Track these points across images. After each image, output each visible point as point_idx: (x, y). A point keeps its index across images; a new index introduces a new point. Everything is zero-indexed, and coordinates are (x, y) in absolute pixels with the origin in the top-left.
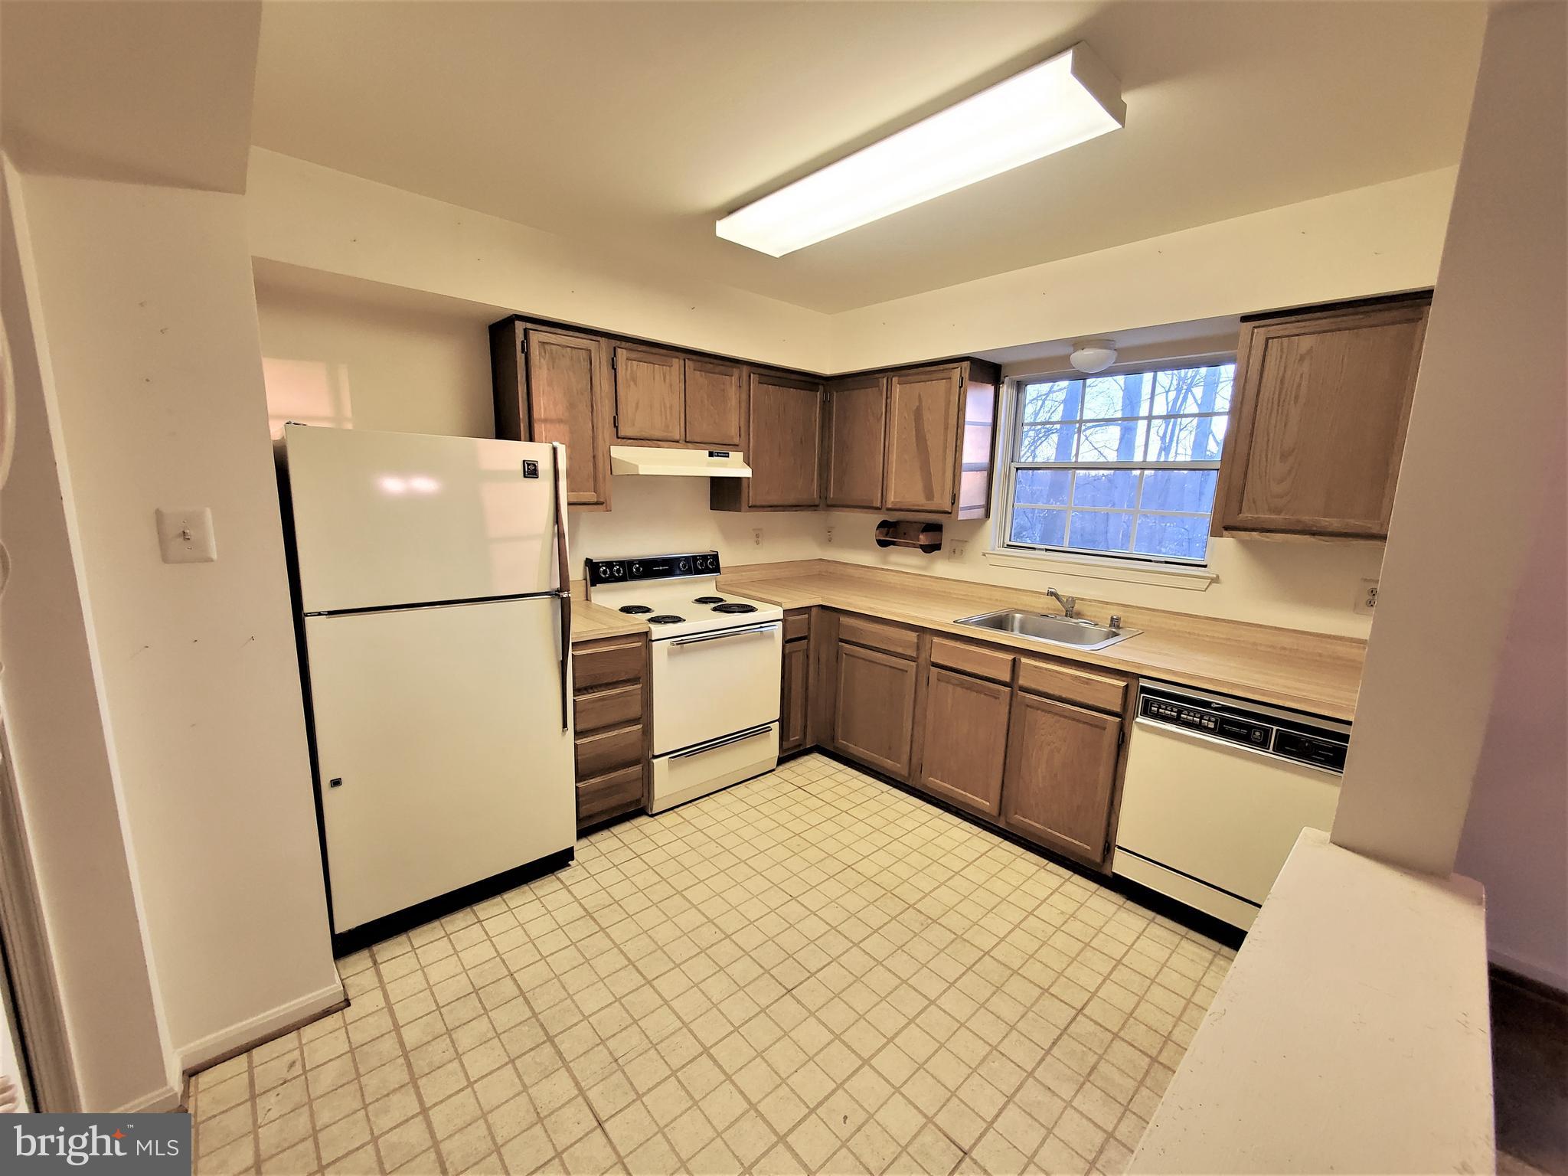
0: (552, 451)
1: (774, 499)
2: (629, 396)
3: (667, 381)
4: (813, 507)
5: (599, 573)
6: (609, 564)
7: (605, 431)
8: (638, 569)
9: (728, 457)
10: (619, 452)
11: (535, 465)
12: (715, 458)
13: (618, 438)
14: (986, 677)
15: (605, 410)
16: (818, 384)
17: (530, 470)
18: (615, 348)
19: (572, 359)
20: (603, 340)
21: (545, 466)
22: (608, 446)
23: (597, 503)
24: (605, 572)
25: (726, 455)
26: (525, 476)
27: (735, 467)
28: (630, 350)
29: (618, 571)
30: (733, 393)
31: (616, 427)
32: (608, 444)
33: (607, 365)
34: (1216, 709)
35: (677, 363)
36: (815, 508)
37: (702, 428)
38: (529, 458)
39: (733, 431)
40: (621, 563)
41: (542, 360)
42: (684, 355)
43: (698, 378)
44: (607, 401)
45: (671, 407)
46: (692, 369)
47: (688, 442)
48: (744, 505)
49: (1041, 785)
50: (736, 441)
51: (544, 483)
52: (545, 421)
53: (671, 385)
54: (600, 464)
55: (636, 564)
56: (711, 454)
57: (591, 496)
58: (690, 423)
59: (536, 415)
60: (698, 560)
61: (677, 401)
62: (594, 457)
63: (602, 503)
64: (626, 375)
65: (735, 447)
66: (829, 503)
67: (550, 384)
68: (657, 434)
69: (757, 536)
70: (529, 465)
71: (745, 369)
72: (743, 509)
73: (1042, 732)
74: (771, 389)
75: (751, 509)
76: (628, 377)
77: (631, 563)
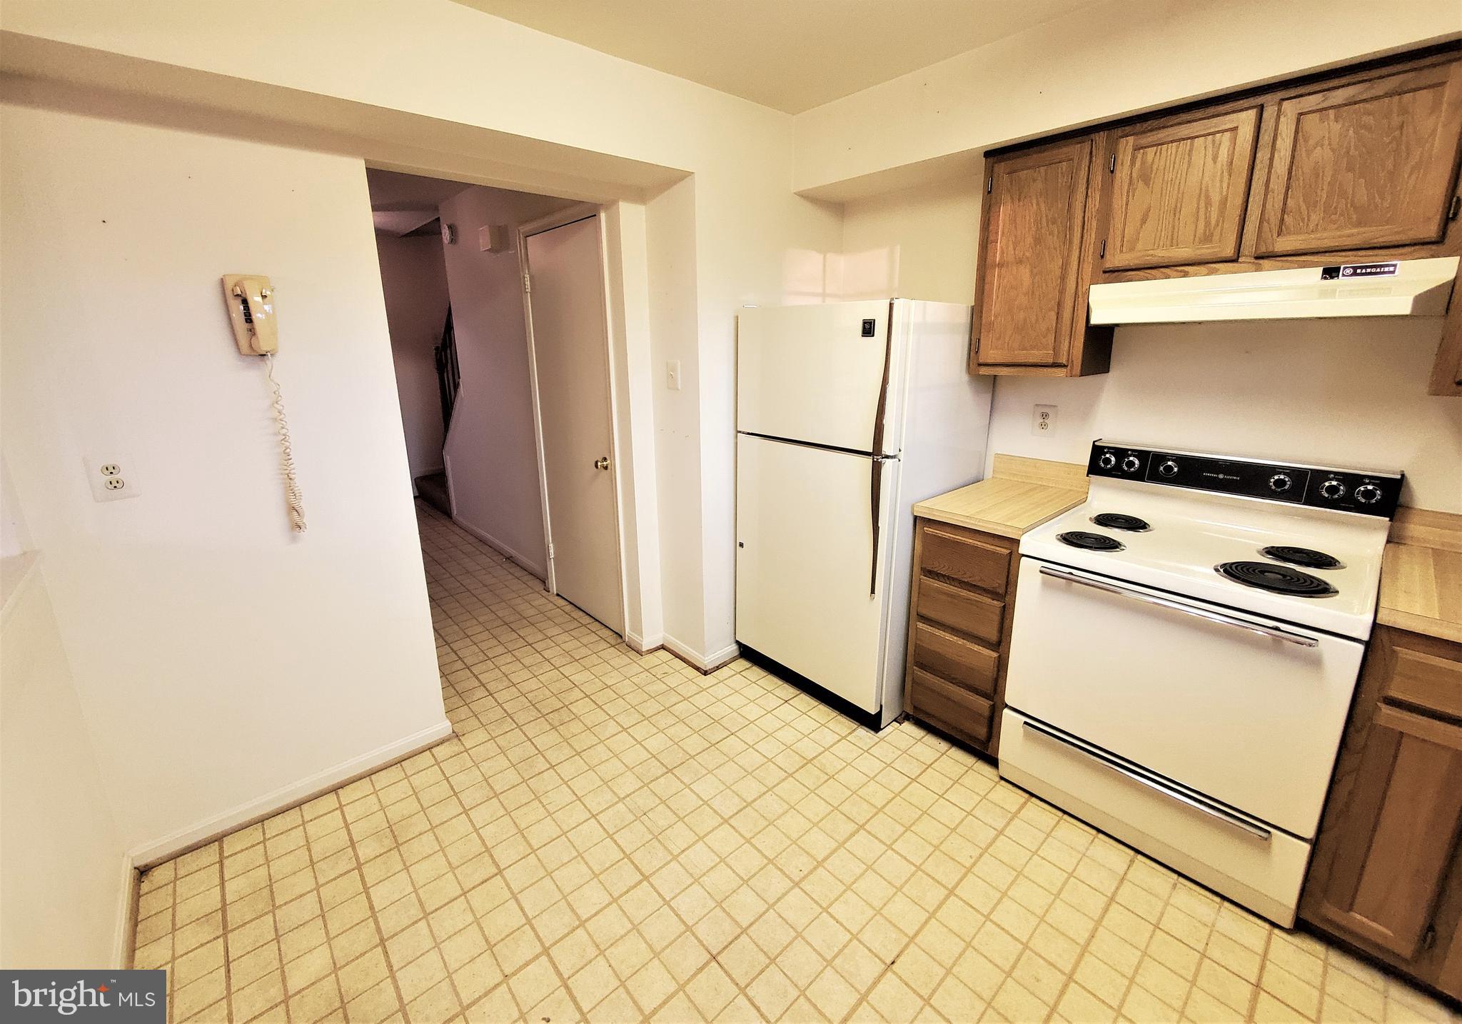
0: (889, 308)
2: (1132, 205)
5: (1099, 460)
7: (1086, 265)
10: (1109, 294)
11: (872, 323)
13: (1104, 272)
17: (867, 329)
18: (1118, 140)
20: (1099, 136)
22: (1081, 289)
23: (1054, 366)
24: (1107, 461)
28: (1145, 132)
29: (1130, 464)
30: (1438, 125)
31: (1103, 257)
32: (1081, 285)
33: (1103, 170)
37: (1309, 223)
38: (869, 317)
39: (1423, 212)
41: (1007, 194)
42: (1274, 97)
44: (1093, 223)
53: (1229, 164)
55: (1167, 460)
57: (1045, 356)
59: (990, 262)
60: (1327, 480)
63: (1063, 366)
68: (1182, 255)
70: (867, 323)
76: (1135, 175)
77: (1160, 458)
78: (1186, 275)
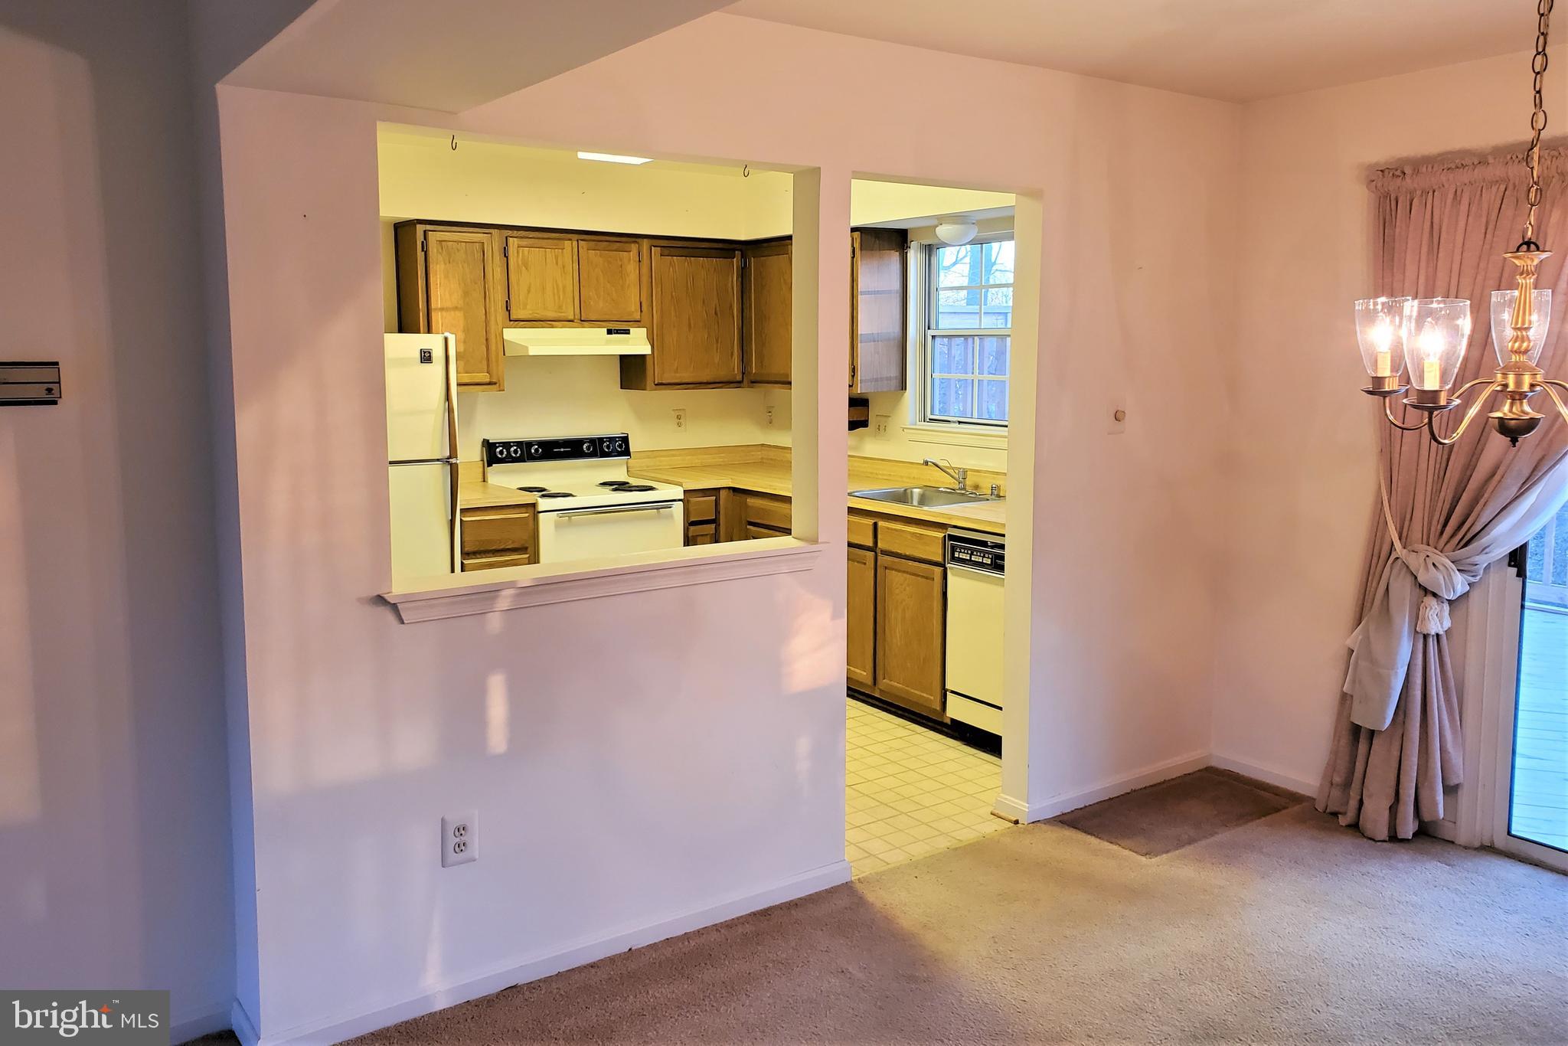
0: (444, 341)
1: (686, 377)
2: (521, 282)
3: (560, 263)
4: (736, 384)
5: (494, 454)
6: (507, 445)
7: (498, 315)
8: (536, 450)
9: (629, 333)
10: (511, 334)
11: (430, 353)
12: (614, 335)
13: (510, 321)
14: (857, 544)
15: (498, 297)
16: (734, 250)
17: (426, 357)
18: (506, 237)
19: (466, 252)
20: (495, 232)
21: (438, 354)
22: (500, 329)
23: (490, 384)
24: (501, 452)
25: (627, 332)
26: (421, 362)
27: (637, 343)
28: (522, 238)
29: (516, 452)
30: (631, 268)
31: (508, 310)
32: (500, 326)
33: (500, 255)
34: (992, 547)
35: (568, 245)
36: (739, 385)
37: (599, 306)
38: (425, 347)
39: (634, 307)
40: (519, 444)
41: (440, 256)
42: (576, 236)
43: (593, 256)
44: (499, 288)
45: (564, 288)
46: (585, 249)
47: (584, 321)
48: (649, 383)
49: (899, 644)
50: (637, 316)
51: (437, 367)
52: (442, 309)
53: (564, 267)
54: (493, 347)
55: (534, 445)
56: (610, 332)
57: (484, 377)
58: (585, 302)
59: (433, 305)
60: (605, 442)
61: (569, 282)
62: (487, 340)
63: (495, 384)
64: (517, 261)
65: (637, 323)
66: (753, 379)
67: (446, 277)
68: (551, 315)
69: (679, 417)
70: (425, 352)
71: (645, 243)
72: (648, 388)
73: (897, 591)
74: (675, 261)
75: (658, 387)
76: (520, 263)
77: (529, 444)
78: (552, 327)
